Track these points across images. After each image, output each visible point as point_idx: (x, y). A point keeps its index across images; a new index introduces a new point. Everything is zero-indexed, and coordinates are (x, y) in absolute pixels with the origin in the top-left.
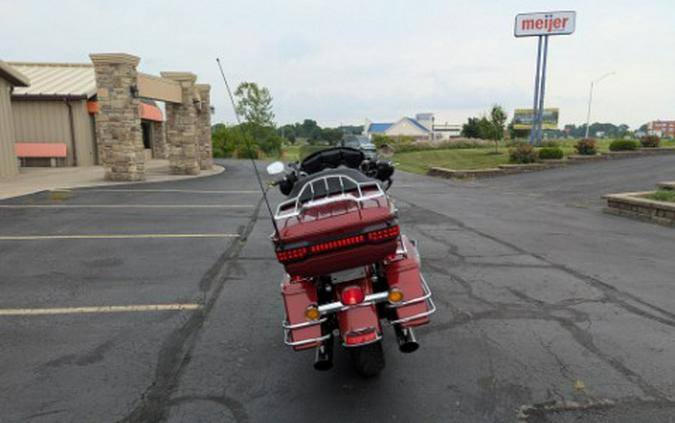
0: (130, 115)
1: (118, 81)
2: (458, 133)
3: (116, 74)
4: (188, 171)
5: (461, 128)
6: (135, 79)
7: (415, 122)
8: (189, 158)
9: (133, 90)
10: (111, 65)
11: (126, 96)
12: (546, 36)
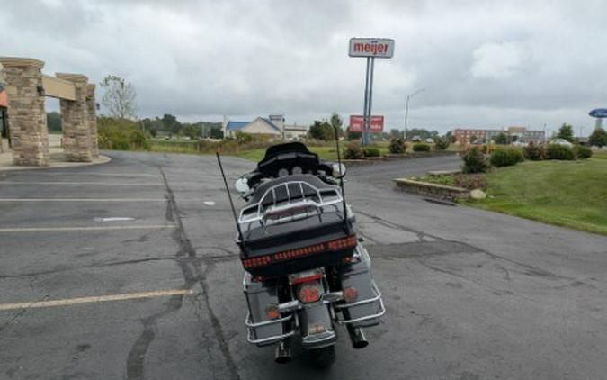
0: (37, 110)
1: (26, 82)
2: (305, 133)
3: (25, 75)
4: (81, 160)
5: (308, 129)
6: (40, 80)
7: (268, 122)
8: (83, 148)
9: (40, 90)
10: (19, 67)
11: (35, 94)
12: (373, 57)
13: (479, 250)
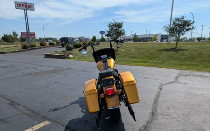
12: (26, 10)
13: (72, 69)
